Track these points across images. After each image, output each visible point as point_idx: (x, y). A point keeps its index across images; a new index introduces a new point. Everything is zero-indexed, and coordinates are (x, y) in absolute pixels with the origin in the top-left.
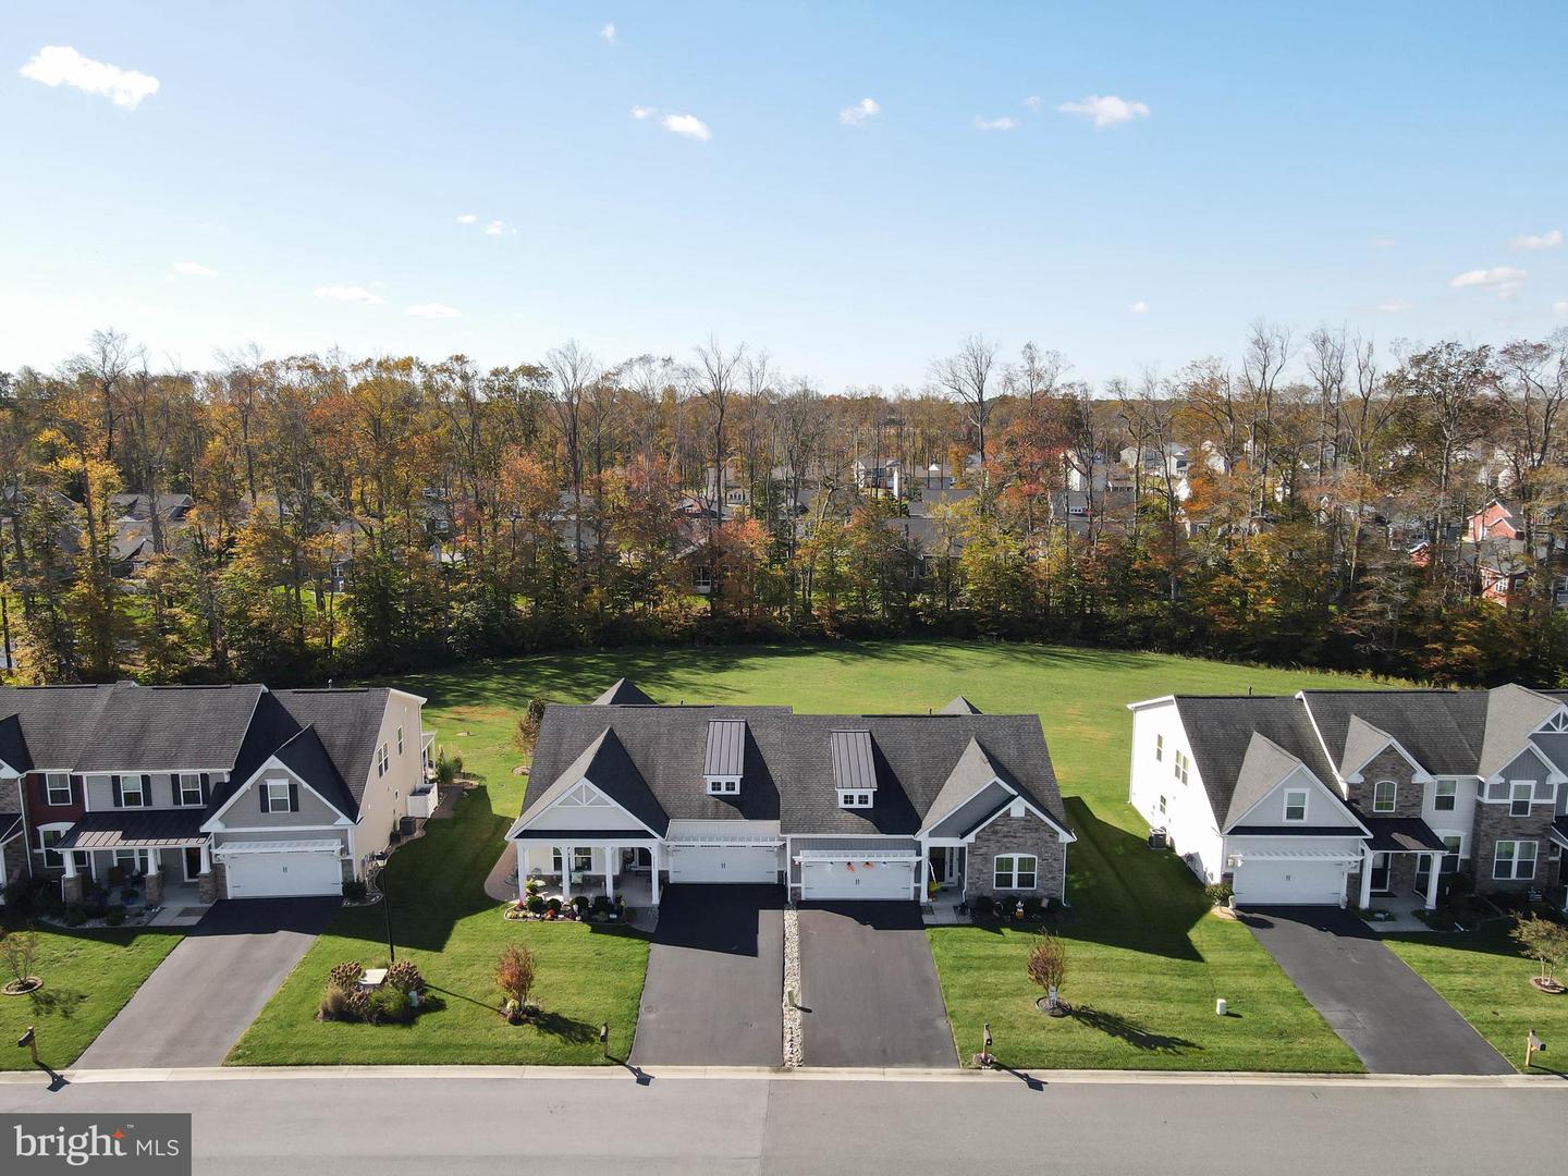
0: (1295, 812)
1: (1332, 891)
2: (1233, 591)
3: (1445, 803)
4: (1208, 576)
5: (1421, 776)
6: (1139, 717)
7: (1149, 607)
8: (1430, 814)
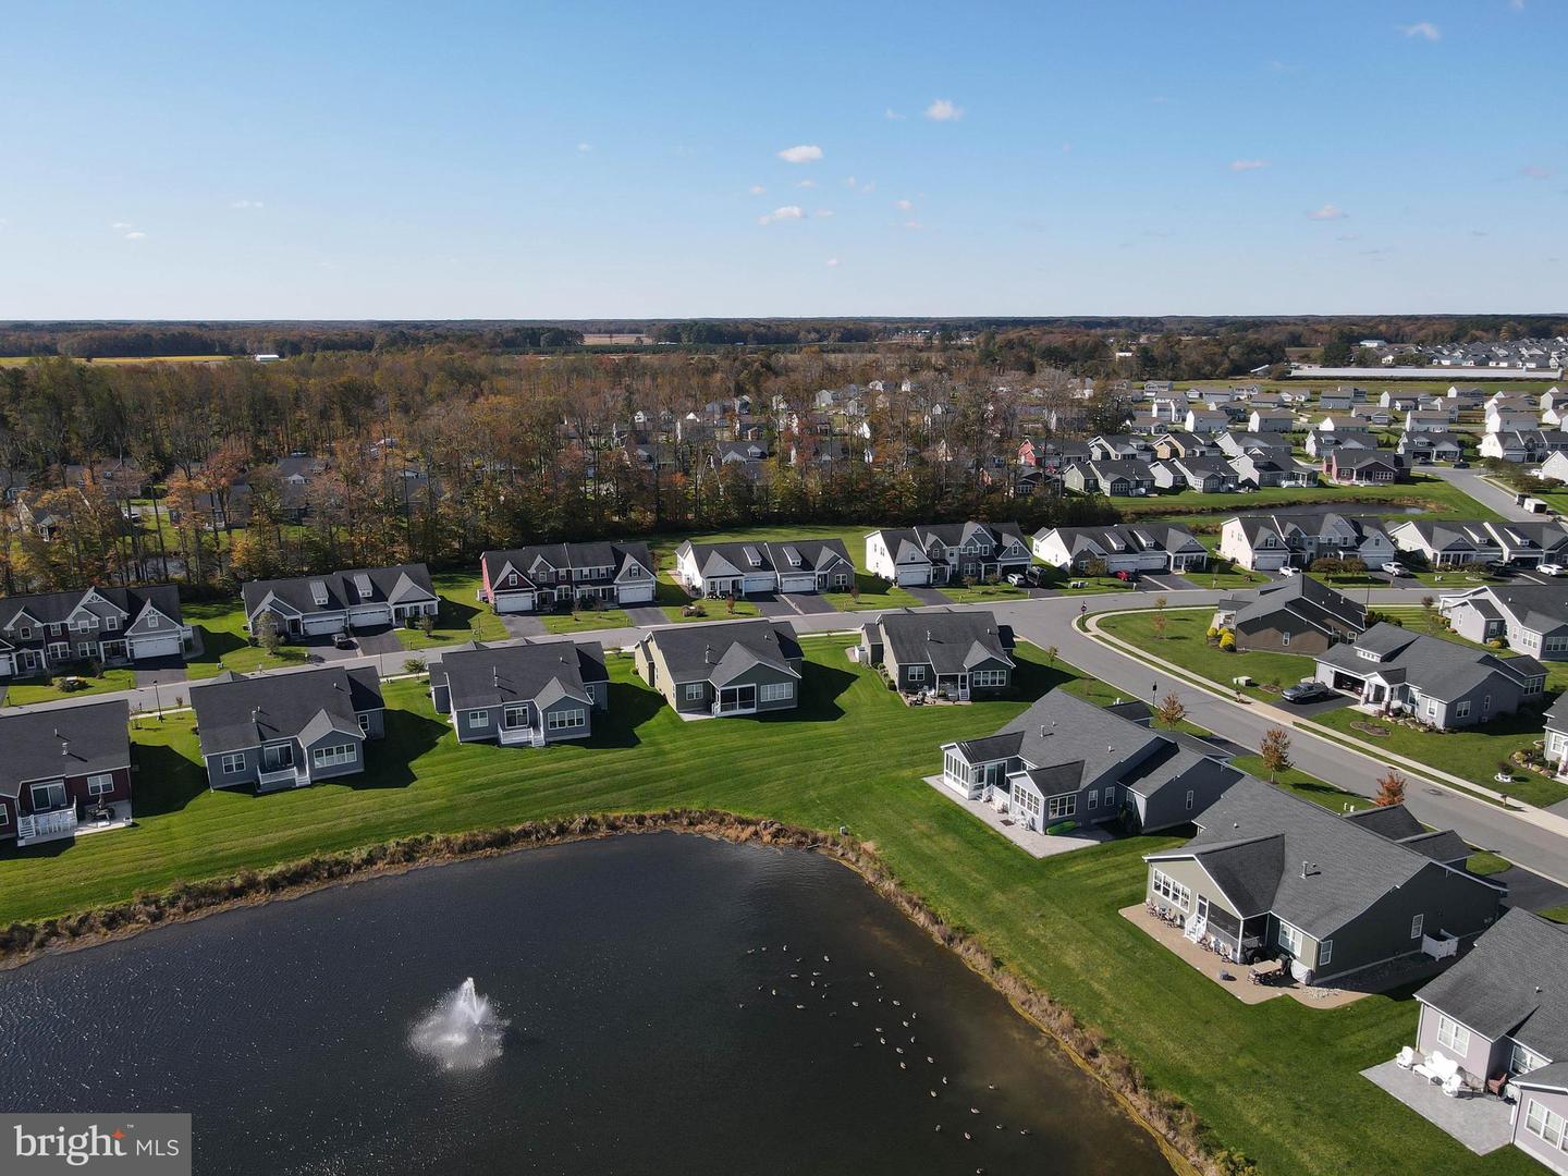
0: (913, 559)
1: (922, 579)
2: (897, 497)
3: (952, 555)
4: (885, 490)
5: (945, 547)
6: (868, 540)
7: (859, 507)
8: (948, 557)
